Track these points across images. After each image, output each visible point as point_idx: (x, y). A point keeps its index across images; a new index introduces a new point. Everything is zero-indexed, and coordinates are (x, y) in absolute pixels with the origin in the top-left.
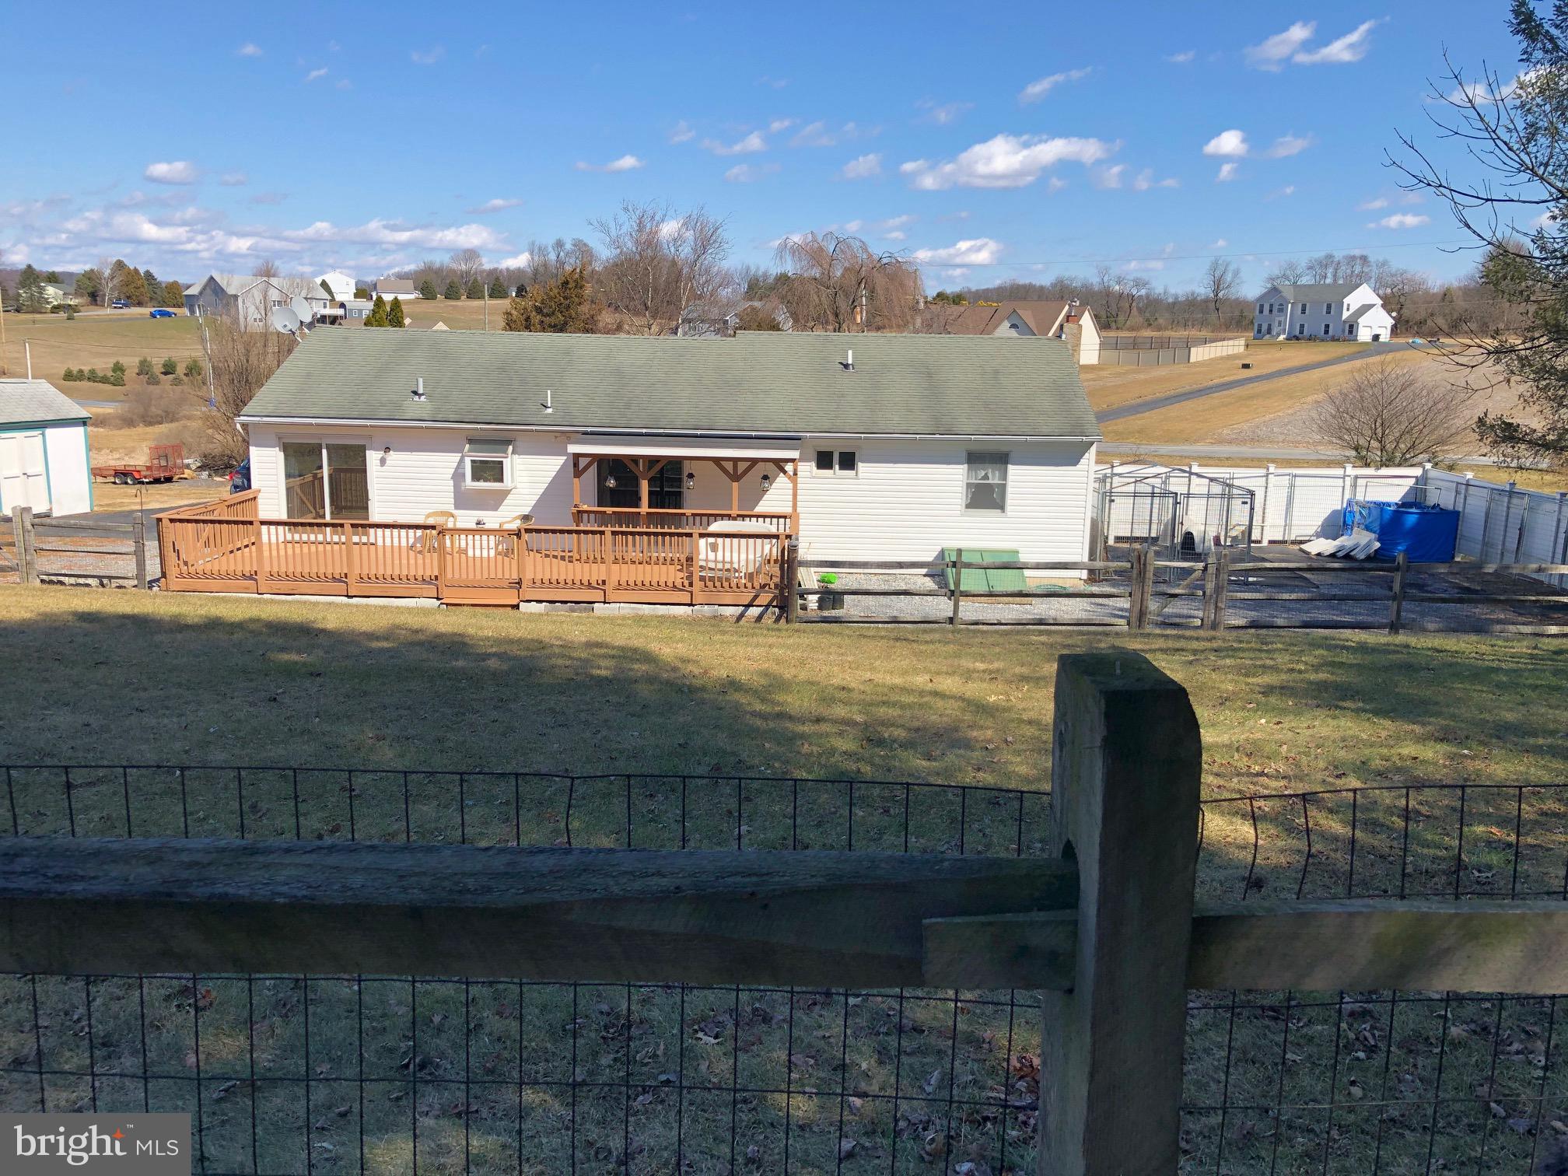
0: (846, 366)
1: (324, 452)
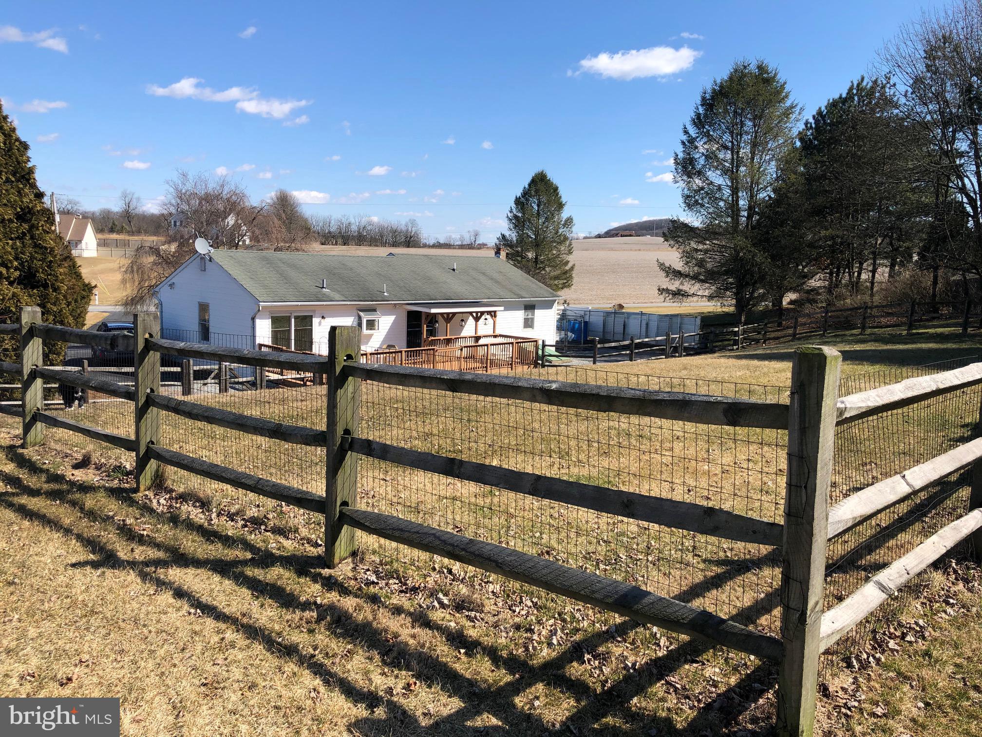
0: (454, 270)
1: (293, 320)
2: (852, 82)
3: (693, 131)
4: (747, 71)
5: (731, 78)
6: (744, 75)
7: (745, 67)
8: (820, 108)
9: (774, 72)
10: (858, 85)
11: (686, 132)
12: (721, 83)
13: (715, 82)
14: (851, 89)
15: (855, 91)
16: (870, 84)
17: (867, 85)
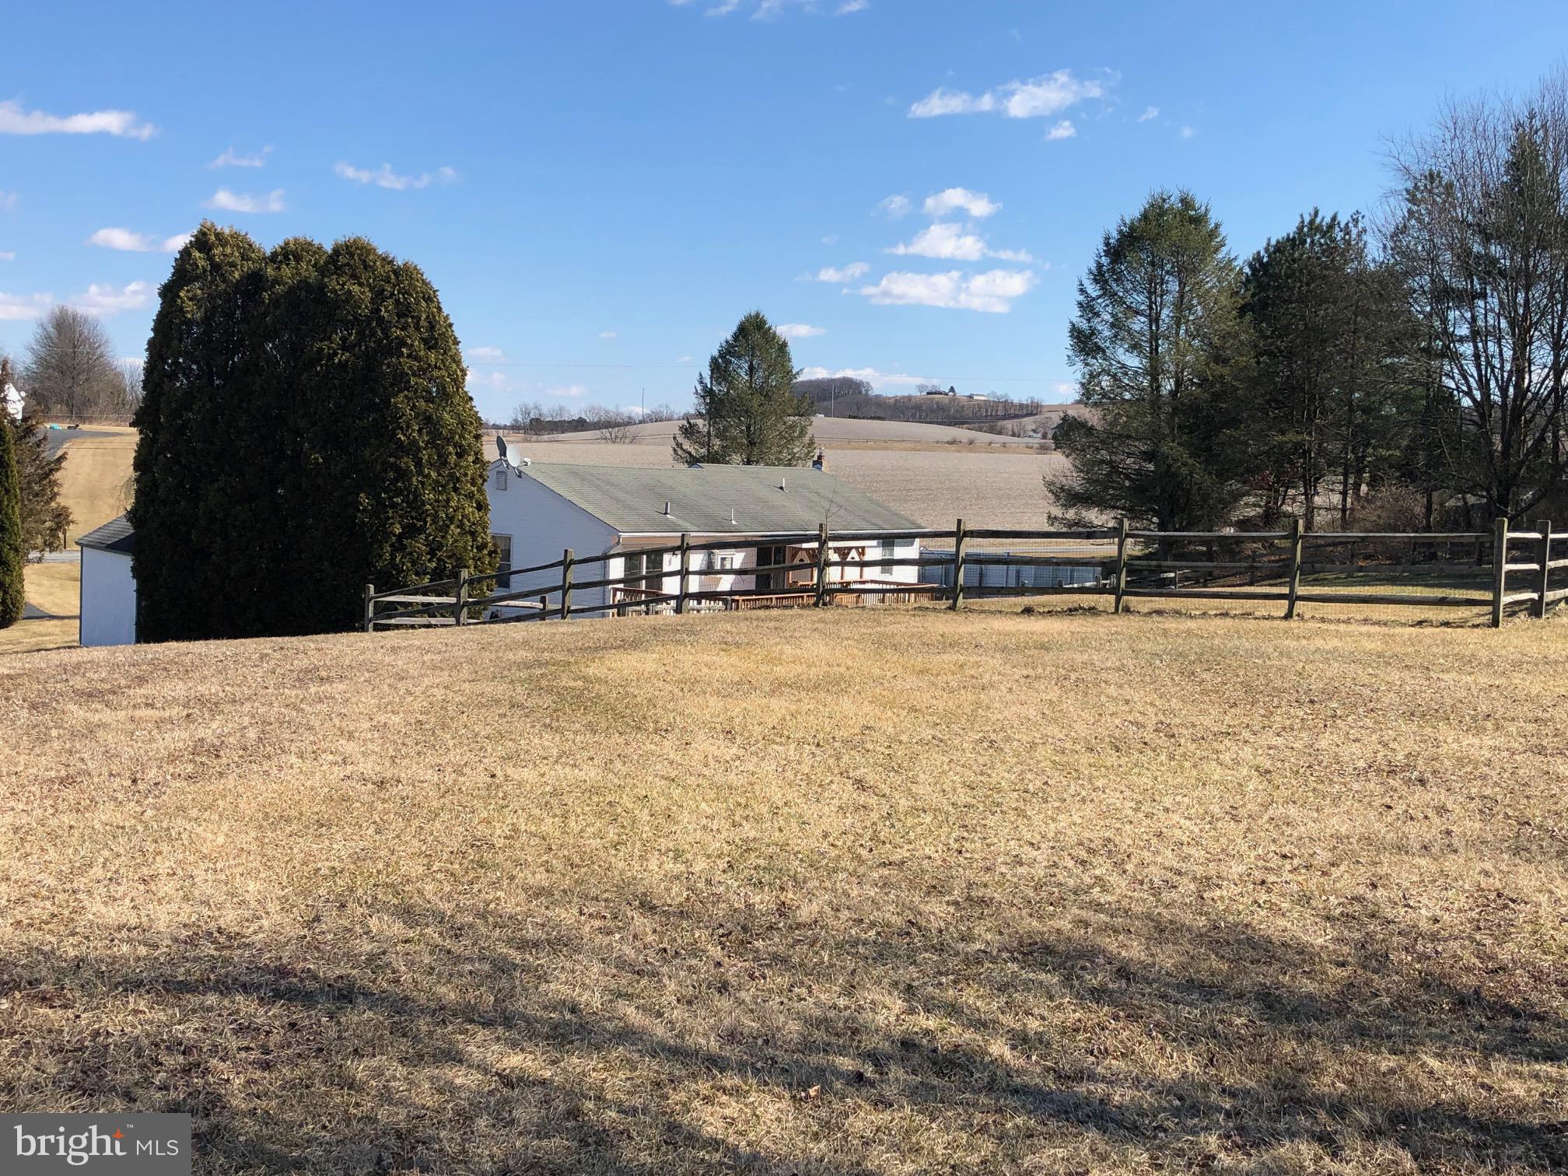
0: (781, 488)
2: (1302, 216)
3: (1093, 290)
4: (1167, 206)
5: (1145, 216)
6: (1162, 213)
7: (1164, 200)
8: (1259, 253)
9: (1203, 208)
10: (1312, 222)
11: (1082, 291)
12: (1132, 223)
13: (1122, 220)
14: (1300, 229)
15: (1305, 229)
16: (1328, 220)
17: (1322, 220)
